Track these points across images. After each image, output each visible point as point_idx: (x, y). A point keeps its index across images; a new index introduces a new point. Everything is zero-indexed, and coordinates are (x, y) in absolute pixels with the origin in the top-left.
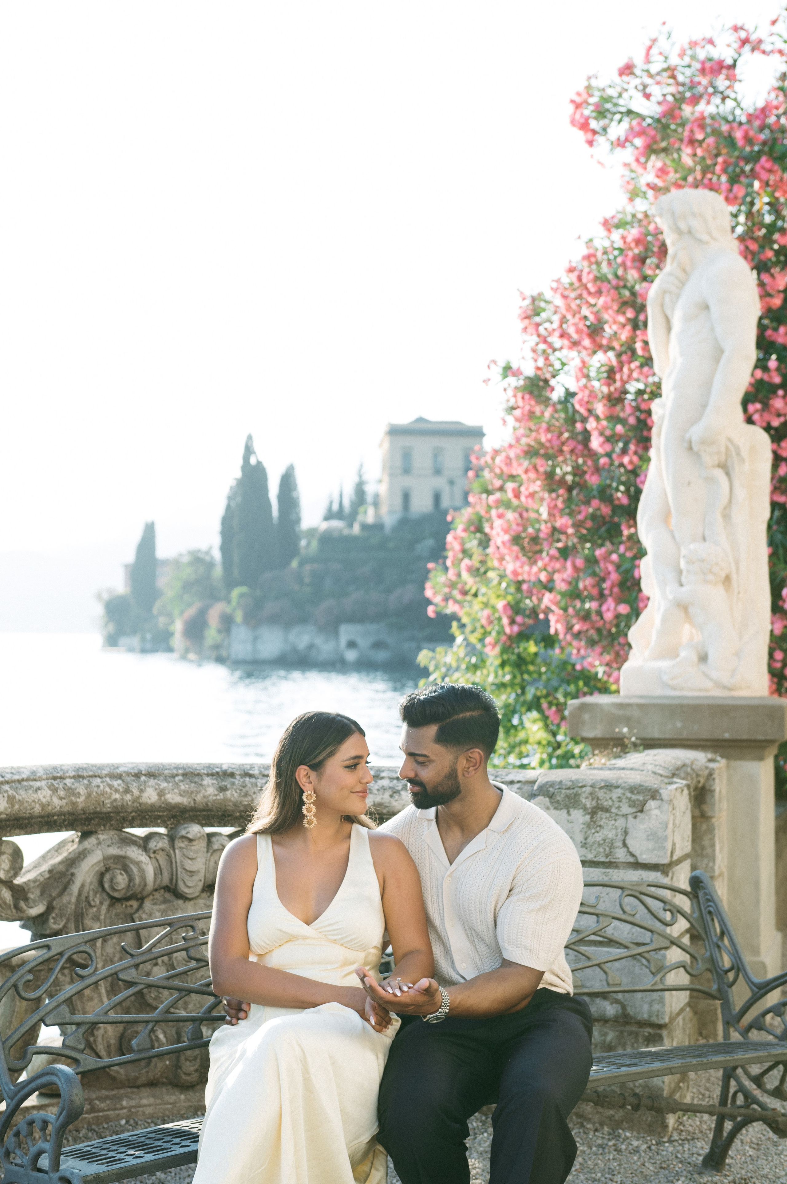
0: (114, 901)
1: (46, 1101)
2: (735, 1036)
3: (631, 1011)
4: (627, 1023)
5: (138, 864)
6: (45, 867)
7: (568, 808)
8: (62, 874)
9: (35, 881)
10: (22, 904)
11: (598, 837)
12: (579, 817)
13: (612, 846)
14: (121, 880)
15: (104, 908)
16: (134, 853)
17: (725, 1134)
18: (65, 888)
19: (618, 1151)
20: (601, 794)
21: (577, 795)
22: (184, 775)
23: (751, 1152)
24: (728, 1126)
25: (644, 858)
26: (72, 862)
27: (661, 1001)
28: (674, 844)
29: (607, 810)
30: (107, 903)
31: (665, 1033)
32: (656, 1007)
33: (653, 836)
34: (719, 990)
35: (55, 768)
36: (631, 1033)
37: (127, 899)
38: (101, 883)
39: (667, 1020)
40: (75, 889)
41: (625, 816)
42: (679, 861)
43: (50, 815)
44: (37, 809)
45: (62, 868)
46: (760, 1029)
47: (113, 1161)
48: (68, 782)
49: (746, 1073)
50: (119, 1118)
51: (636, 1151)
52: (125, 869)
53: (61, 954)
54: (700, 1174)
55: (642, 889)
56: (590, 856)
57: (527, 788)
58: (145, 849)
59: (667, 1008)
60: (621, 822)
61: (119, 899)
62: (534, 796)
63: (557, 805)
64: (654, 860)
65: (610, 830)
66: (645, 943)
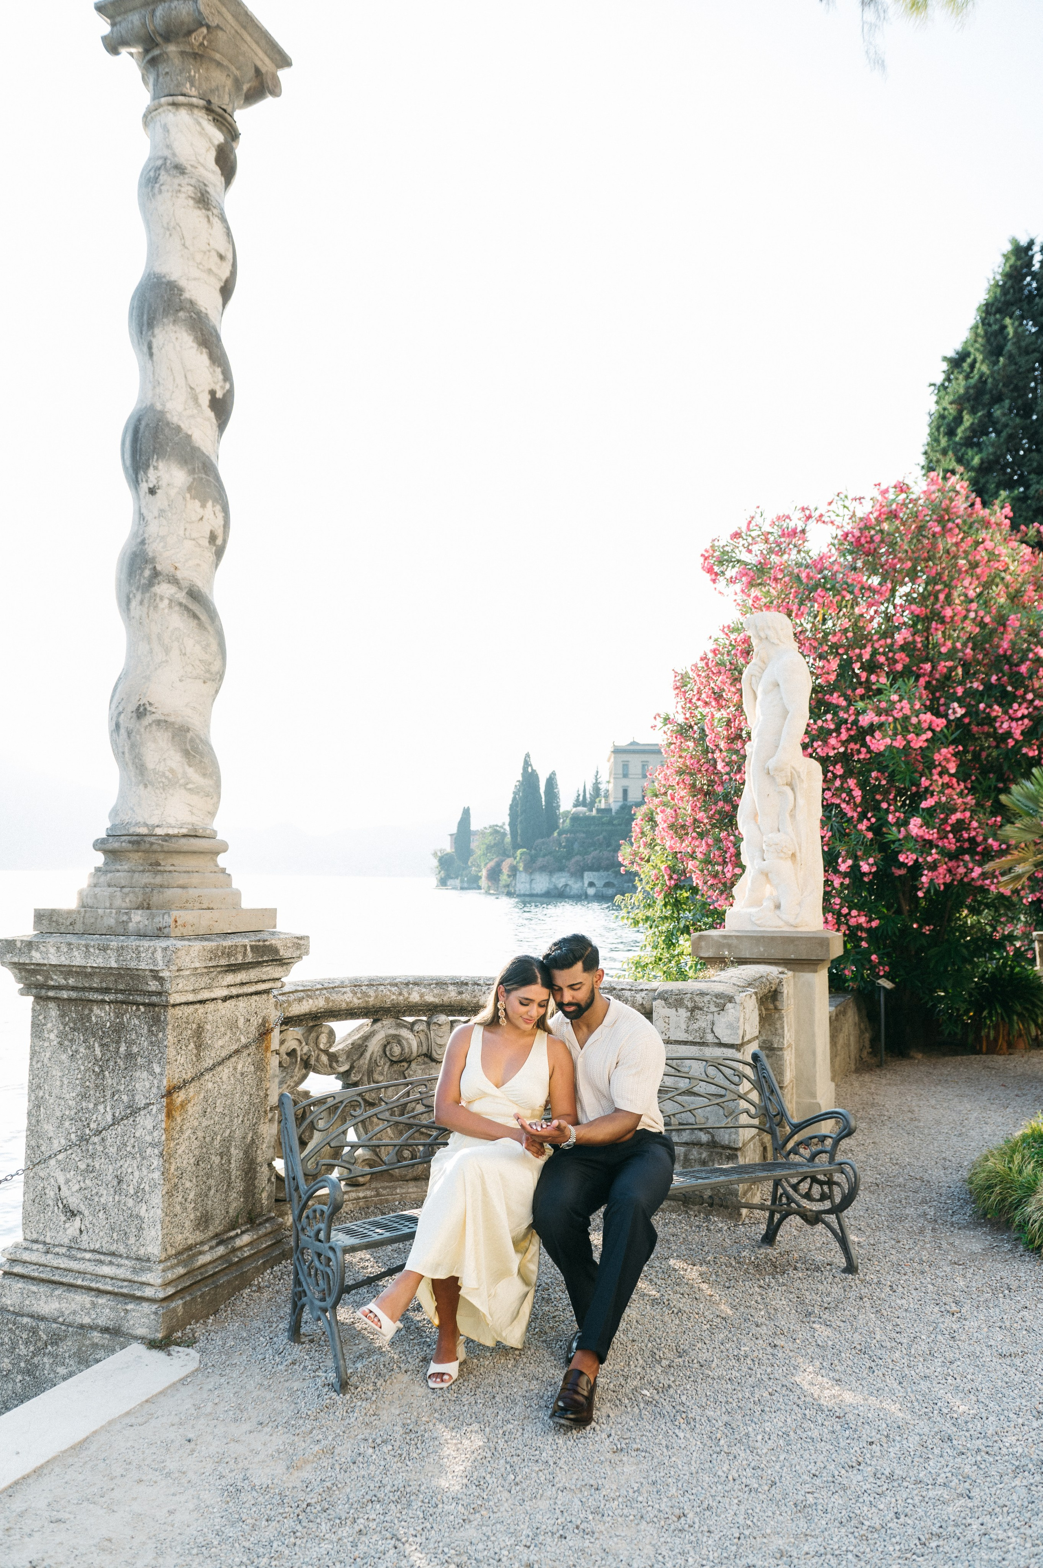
0: (393, 1063)
1: (349, 1189)
2: (781, 1159)
3: (717, 1139)
4: (715, 1147)
5: (407, 1039)
6: (350, 1041)
7: (676, 1007)
8: (360, 1046)
9: (343, 1050)
10: (334, 1064)
11: (696, 1026)
12: (683, 1013)
13: (704, 1032)
14: (397, 1050)
15: (386, 1067)
16: (405, 1033)
17: (776, 1220)
18: (362, 1055)
19: (709, 1230)
20: (697, 999)
21: (682, 999)
22: (437, 984)
23: (795, 1233)
24: (777, 1216)
25: (725, 1040)
26: (366, 1038)
27: (737, 1133)
28: (745, 1031)
29: (701, 1009)
30: (388, 1064)
31: (739, 1153)
32: (734, 1136)
33: (730, 1026)
34: (771, 1127)
35: (356, 980)
36: (717, 1153)
37: (401, 1061)
38: (384, 1052)
39: (740, 1145)
40: (368, 1055)
41: (712, 1013)
42: (749, 1042)
43: (352, 1009)
44: (344, 1006)
45: (360, 1042)
46: (796, 1154)
47: (365, 1236)
48: (364, 988)
49: (788, 1182)
50: (394, 1200)
51: (720, 1230)
53: (341, 1102)
54: (759, 1247)
55: (721, 1061)
56: (690, 1039)
57: (651, 994)
58: (412, 1030)
59: (741, 1138)
60: (710, 1017)
61: (396, 1062)
62: (655, 999)
63: (669, 1005)
64: (731, 1042)
65: (703, 1022)
66: (722, 1096)
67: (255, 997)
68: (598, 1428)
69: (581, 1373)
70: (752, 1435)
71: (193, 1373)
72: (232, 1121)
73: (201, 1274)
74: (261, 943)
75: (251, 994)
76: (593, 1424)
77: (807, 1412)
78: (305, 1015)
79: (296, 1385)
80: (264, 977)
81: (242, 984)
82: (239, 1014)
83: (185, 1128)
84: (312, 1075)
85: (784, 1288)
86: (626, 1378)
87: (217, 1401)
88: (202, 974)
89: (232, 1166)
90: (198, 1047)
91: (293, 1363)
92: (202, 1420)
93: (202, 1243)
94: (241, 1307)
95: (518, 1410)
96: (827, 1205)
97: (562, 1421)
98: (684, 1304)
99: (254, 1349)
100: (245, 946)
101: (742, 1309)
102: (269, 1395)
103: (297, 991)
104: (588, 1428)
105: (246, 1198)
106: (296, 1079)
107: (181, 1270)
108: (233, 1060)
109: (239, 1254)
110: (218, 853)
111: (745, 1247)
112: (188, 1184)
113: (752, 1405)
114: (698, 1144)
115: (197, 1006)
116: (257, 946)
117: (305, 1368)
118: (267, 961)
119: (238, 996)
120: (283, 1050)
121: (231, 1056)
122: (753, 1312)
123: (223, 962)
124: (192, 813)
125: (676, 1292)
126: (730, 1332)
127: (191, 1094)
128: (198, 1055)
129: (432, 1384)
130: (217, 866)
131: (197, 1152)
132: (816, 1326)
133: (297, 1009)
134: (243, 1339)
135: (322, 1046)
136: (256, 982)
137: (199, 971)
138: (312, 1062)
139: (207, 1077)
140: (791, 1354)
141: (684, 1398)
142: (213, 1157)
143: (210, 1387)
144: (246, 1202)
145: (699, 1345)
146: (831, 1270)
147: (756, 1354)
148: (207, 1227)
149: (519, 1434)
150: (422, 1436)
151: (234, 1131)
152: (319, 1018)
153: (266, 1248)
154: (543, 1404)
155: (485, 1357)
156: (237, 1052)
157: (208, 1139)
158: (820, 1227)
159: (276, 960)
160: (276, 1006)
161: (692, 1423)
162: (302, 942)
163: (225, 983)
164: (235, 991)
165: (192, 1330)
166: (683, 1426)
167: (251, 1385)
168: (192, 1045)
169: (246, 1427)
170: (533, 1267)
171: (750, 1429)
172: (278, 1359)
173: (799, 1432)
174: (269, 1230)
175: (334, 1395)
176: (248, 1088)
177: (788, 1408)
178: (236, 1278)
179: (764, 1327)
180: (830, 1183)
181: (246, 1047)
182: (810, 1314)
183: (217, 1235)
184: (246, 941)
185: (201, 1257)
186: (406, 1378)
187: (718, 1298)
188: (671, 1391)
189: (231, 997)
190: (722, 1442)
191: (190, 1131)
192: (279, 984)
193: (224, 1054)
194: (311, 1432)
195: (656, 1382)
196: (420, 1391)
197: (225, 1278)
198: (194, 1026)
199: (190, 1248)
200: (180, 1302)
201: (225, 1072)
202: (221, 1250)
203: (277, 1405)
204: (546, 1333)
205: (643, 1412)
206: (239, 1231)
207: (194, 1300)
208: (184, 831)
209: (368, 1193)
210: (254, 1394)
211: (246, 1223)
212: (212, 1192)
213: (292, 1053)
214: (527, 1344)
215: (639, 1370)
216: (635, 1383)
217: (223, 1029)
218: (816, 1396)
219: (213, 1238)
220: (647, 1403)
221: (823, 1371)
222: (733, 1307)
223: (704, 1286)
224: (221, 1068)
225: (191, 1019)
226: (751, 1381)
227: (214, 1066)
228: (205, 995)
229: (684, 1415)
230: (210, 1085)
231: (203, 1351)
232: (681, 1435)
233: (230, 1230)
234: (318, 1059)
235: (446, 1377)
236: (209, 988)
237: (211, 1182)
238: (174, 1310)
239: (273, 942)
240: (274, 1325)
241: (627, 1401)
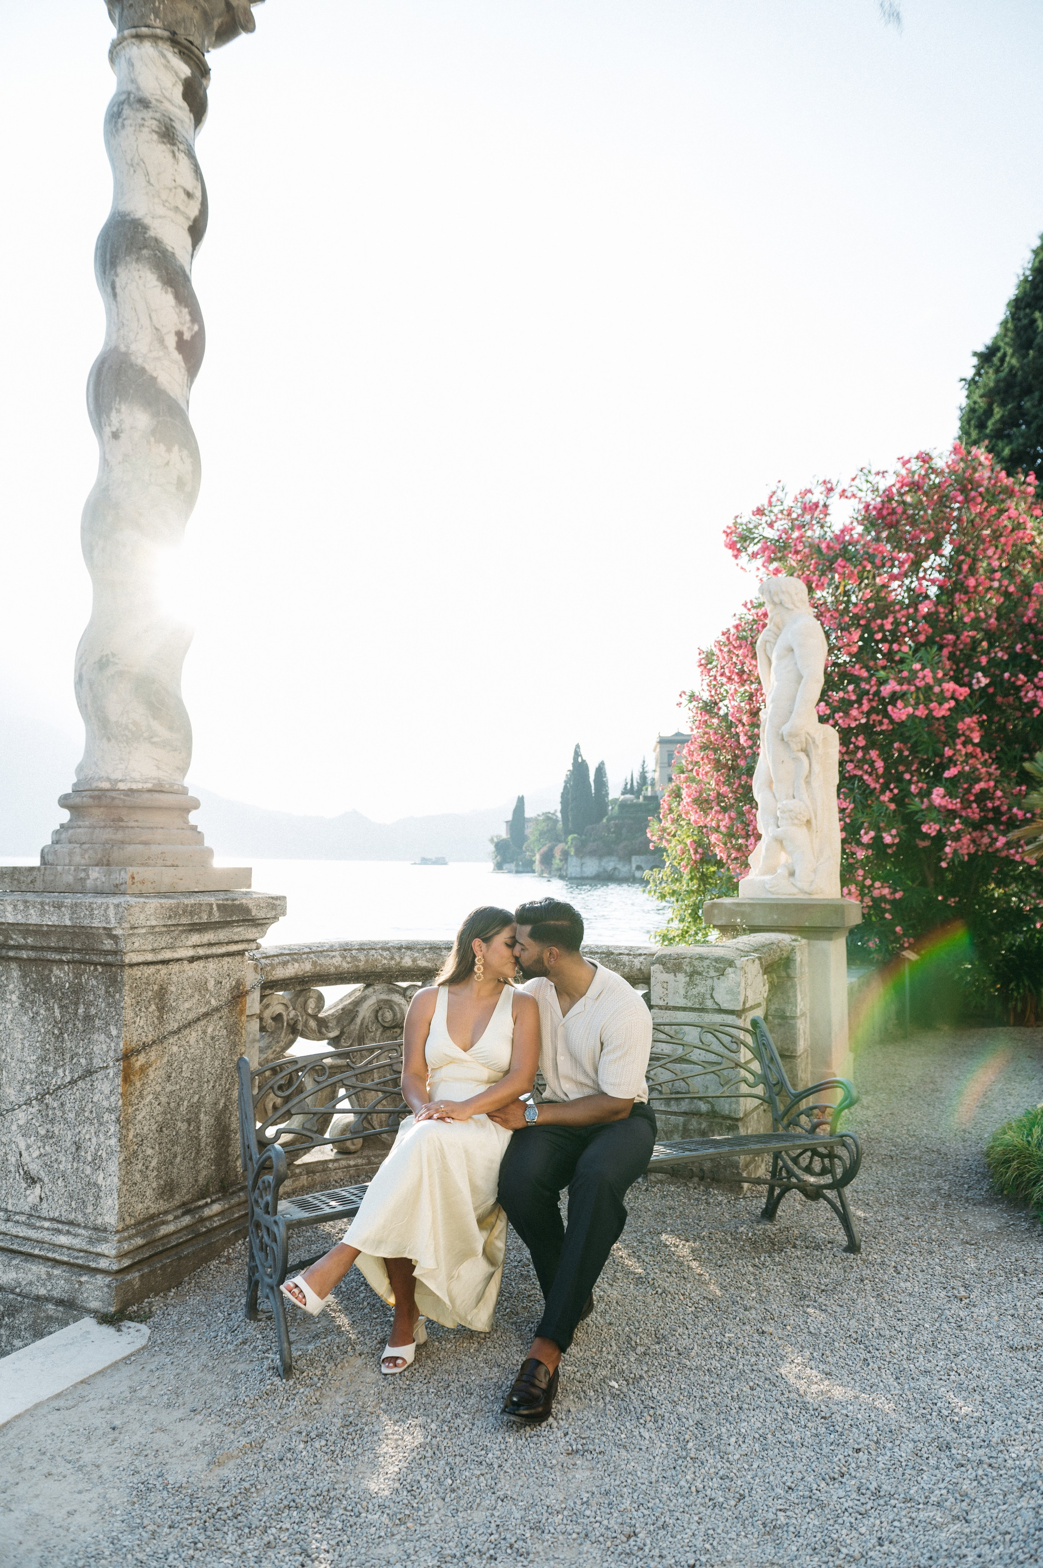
0: (385, 1029)
1: (339, 1157)
2: (781, 1131)
3: (717, 1108)
4: (715, 1117)
5: (399, 1005)
6: (340, 1007)
7: (675, 972)
8: (351, 1011)
9: (332, 1015)
10: (324, 1030)
11: (695, 992)
12: (682, 978)
13: (704, 998)
14: (389, 1015)
15: (379, 1033)
16: (397, 998)
17: (775, 1195)
18: (353, 1019)
19: (708, 1203)
20: (696, 963)
21: (680, 963)
22: (430, 948)
23: (799, 1207)
24: (777, 1191)
25: (725, 1006)
26: (357, 1003)
27: (737, 1103)
28: (746, 997)
29: (700, 974)
30: (380, 1030)
31: (740, 1124)
32: (734, 1106)
33: (731, 992)
34: (771, 1097)
35: (347, 944)
36: (717, 1124)
37: (394, 1027)
38: (377, 1017)
39: (741, 1115)
40: (358, 1021)
41: (712, 978)
42: (752, 1008)
43: (341, 973)
44: (333, 970)
45: (351, 1007)
47: (319, 1209)
48: (354, 952)
49: (788, 1155)
51: (720, 1204)
52: (391, 1008)
53: (304, 1067)
54: (758, 1222)
55: (717, 1028)
56: (689, 1005)
57: (649, 958)
58: (404, 996)
59: (742, 1108)
60: (709, 982)
61: (388, 1028)
62: (653, 964)
63: (668, 970)
64: (731, 1008)
65: (702, 988)
66: (720, 1064)
67: (227, 959)
68: (555, 1424)
69: (539, 1363)
70: (725, 1437)
71: (139, 1351)
72: (201, 1086)
73: (163, 1245)
74: (229, 902)
75: (223, 955)
76: (551, 1419)
77: (789, 1411)
78: (291, 979)
79: (241, 1367)
80: (236, 938)
81: (210, 945)
82: (208, 976)
83: (145, 1093)
84: (299, 1039)
85: (780, 1267)
86: (595, 1366)
87: (154, 1384)
88: (161, 933)
89: (202, 1132)
90: (161, 1009)
91: (244, 1343)
92: (134, 1406)
93: (166, 1213)
94: (206, 1279)
95: (472, 1401)
96: (827, 1179)
97: (512, 1418)
98: (668, 1283)
99: (209, 1325)
100: (211, 905)
101: (732, 1291)
102: (210, 1378)
103: (282, 955)
104: (544, 1424)
105: (218, 1165)
106: (282, 1044)
107: (139, 1241)
108: (202, 1023)
109: (208, 1224)
110: (188, 811)
111: (743, 1223)
112: (149, 1152)
113: (728, 1401)
114: (698, 1114)
115: (160, 967)
116: (224, 905)
117: (255, 1347)
118: (238, 921)
119: (207, 957)
120: (267, 1014)
121: (199, 1019)
122: (743, 1293)
123: (184, 920)
124: (159, 768)
125: (663, 1271)
126: (716, 1316)
127: (153, 1058)
128: (160, 1018)
129: (385, 1370)
130: (186, 822)
131: (160, 1119)
132: (809, 1310)
133: (281, 973)
134: (201, 1314)
135: (310, 1011)
136: (228, 943)
137: (157, 929)
138: (300, 1027)
139: (171, 1041)
140: (779, 1342)
141: (655, 1391)
142: (179, 1124)
143: (153, 1367)
144: (218, 1170)
145: (680, 1330)
146: (832, 1249)
147: (741, 1341)
148: (172, 1196)
149: (467, 1429)
150: (362, 1429)
151: (204, 1097)
152: (307, 982)
153: (239, 1218)
154: (500, 1395)
155: (448, 1340)
156: (206, 1015)
157: (172, 1105)
158: (823, 1203)
159: (248, 920)
160: (256, 968)
161: (660, 1422)
162: (278, 902)
163: (190, 943)
164: (201, 952)
165: (150, 1303)
166: (650, 1425)
167: (195, 1366)
168: (153, 1007)
169: (178, 1414)
170: (500, 1244)
171: (724, 1430)
172: (229, 1338)
173: (778, 1434)
174: (243, 1199)
175: (276, 1380)
176: (220, 1052)
177: (769, 1405)
178: (203, 1249)
179: (753, 1311)
180: (831, 1156)
181: (217, 1010)
182: (805, 1297)
183: (184, 1204)
184: (212, 900)
185: (164, 1227)
186: (359, 1362)
187: (707, 1278)
188: (643, 1383)
189: (199, 958)
190: (690, 1445)
191: (151, 1096)
192: (254, 946)
193: (191, 1016)
194: (244, 1422)
195: (627, 1372)
196: (371, 1376)
197: (190, 1250)
198: (156, 987)
199: (152, 1217)
200: (137, 1274)
201: (193, 1036)
202: (187, 1220)
203: (217, 1390)
204: (517, 1313)
205: (609, 1406)
206: (209, 1200)
207: (152, 1272)
208: (149, 786)
209: (360, 1161)
210: (196, 1376)
211: (217, 1192)
212: (178, 1159)
213: (278, 1018)
214: (495, 1326)
215: (610, 1357)
216: (604, 1373)
217: (190, 991)
218: (802, 1392)
219: (179, 1207)
220: (614, 1396)
221: (812, 1362)
222: (723, 1288)
223: (694, 1264)
224: (187, 1031)
225: (152, 979)
226: (732, 1372)
227: (179, 1030)
228: (167, 955)
229: (652, 1412)
230: (175, 1049)
231: (155, 1328)
232: (646, 1435)
233: (199, 1199)
234: (306, 1024)
235: (399, 1362)
236: (172, 948)
237: (178, 1149)
238: (129, 1283)
239: (244, 901)
240: (237, 1300)
241: (592, 1394)
